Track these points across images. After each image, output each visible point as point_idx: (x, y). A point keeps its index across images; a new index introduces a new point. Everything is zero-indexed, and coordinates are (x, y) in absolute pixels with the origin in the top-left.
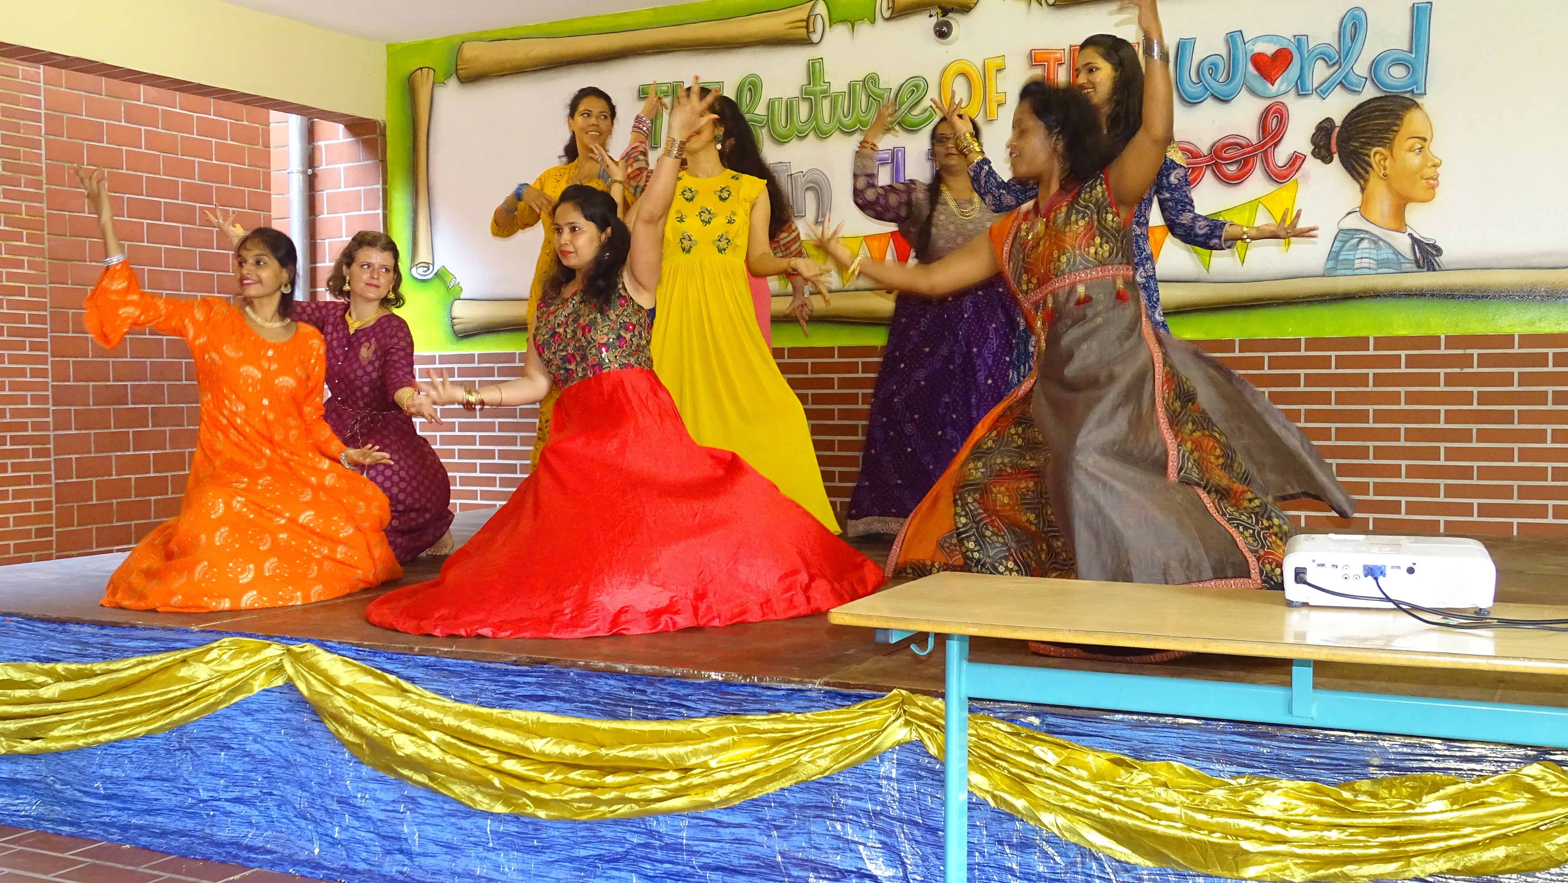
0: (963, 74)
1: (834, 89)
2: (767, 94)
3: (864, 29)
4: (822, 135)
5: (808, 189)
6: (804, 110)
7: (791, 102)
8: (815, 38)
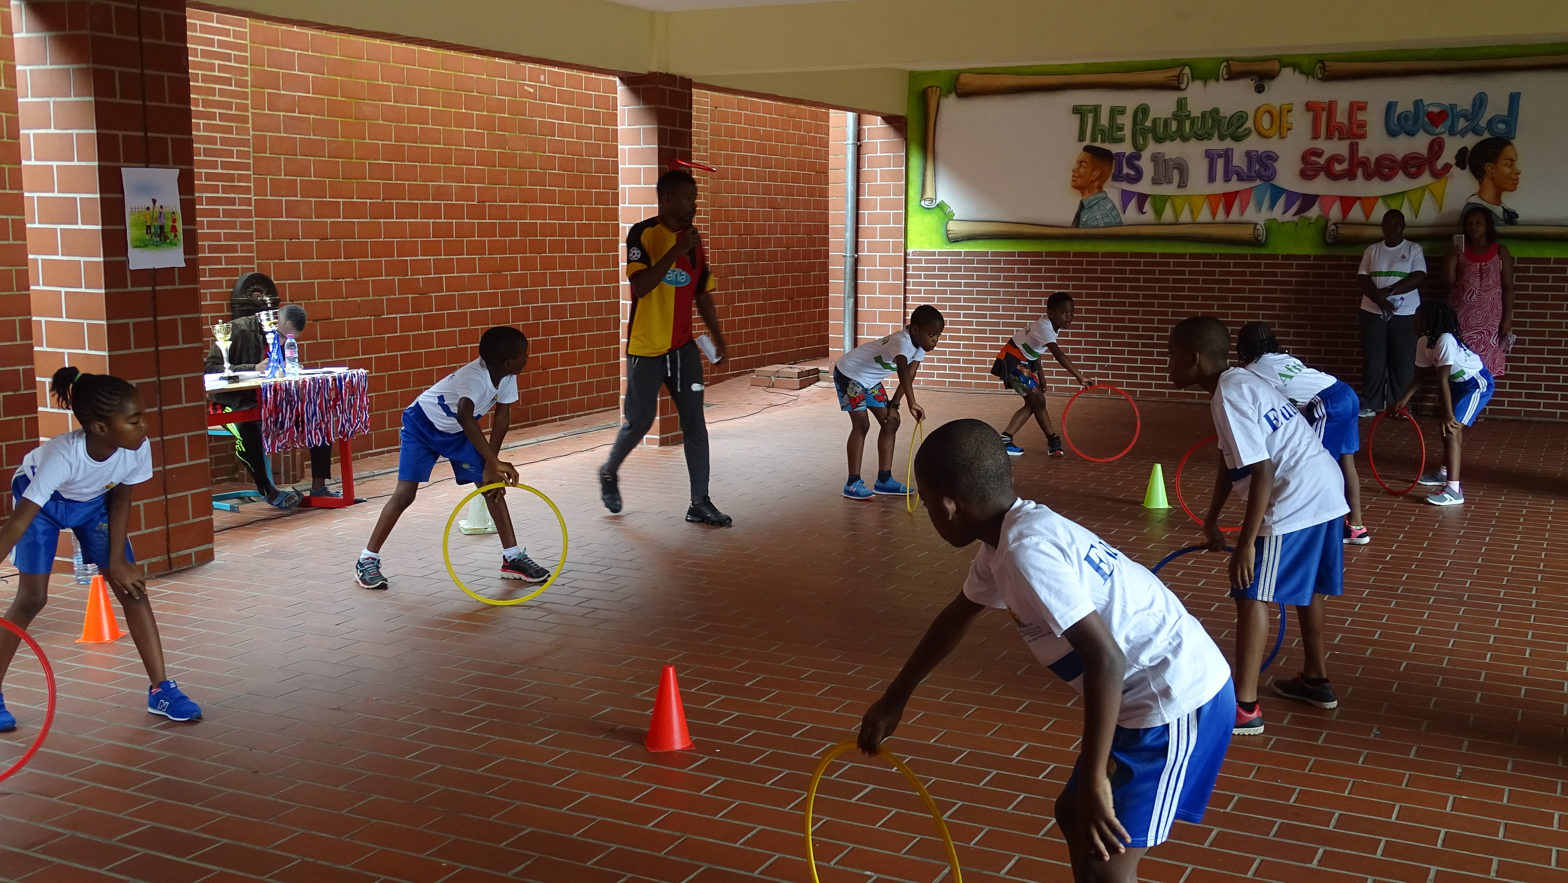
0: (1269, 112)
1: (1192, 115)
2: (1152, 116)
3: (1212, 84)
4: (1185, 139)
5: (1175, 168)
6: (1174, 126)
7: (1167, 121)
8: (1183, 86)
